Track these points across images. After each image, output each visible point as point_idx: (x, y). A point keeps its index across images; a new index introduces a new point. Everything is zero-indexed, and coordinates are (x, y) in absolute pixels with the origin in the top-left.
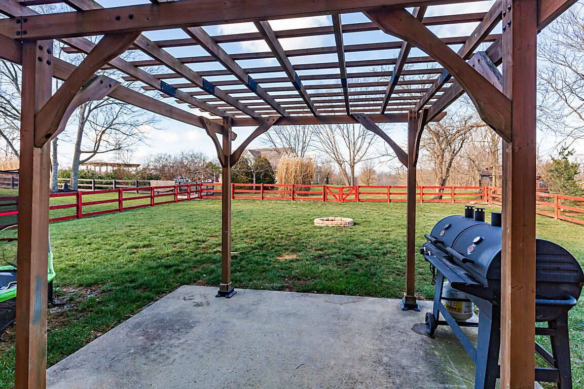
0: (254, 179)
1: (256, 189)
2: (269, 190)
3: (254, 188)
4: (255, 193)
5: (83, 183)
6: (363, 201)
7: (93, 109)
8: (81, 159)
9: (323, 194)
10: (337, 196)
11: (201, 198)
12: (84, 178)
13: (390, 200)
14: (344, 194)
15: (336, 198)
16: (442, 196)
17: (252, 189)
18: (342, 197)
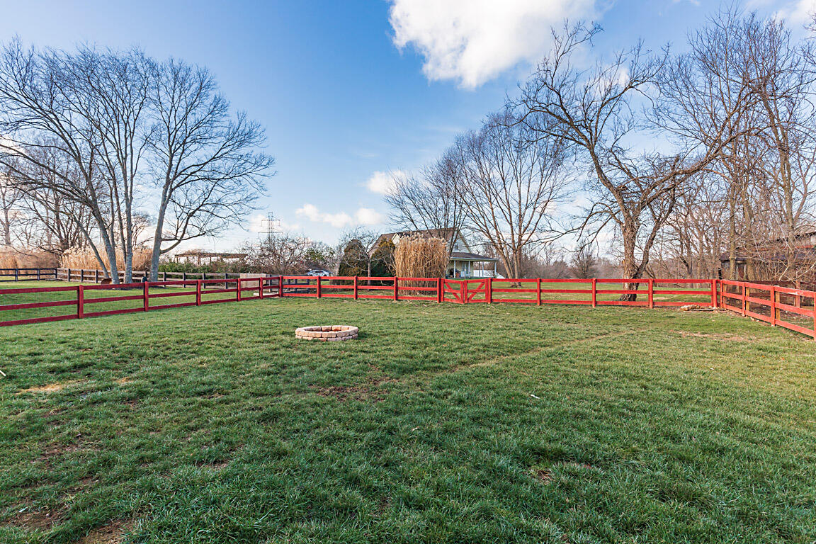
0: (369, 271)
1: (371, 285)
2: (381, 285)
3: (369, 283)
4: (370, 290)
5: (177, 278)
6: (498, 301)
7: (176, 187)
8: (162, 248)
9: (438, 292)
10: (459, 295)
11: (282, 296)
12: (178, 272)
13: (541, 301)
14: (468, 291)
15: (457, 297)
16: (635, 296)
17: (366, 285)
18: (466, 295)
